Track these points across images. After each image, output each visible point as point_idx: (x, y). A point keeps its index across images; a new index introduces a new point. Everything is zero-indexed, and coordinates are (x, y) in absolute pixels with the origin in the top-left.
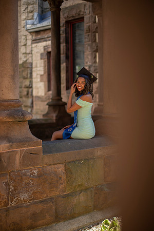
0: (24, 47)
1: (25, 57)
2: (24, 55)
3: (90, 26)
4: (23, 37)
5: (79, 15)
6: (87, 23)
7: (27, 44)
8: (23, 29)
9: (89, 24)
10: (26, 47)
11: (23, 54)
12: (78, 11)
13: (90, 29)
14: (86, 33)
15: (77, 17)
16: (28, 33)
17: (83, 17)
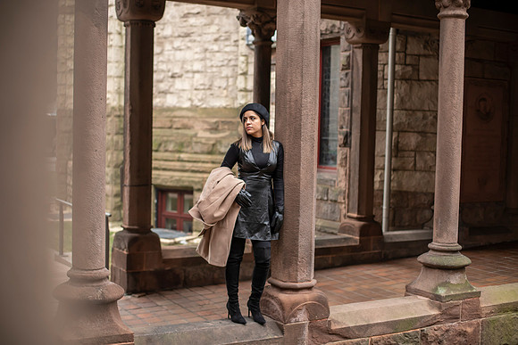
0: (242, 77)
1: (243, 97)
2: (242, 93)
3: (349, 57)
4: (242, 59)
5: (331, 32)
6: (346, 51)
7: (249, 73)
8: (241, 42)
9: (347, 53)
10: (246, 78)
11: (241, 91)
12: (330, 25)
13: (349, 63)
14: (343, 70)
15: (328, 37)
16: (250, 51)
17: (339, 38)
